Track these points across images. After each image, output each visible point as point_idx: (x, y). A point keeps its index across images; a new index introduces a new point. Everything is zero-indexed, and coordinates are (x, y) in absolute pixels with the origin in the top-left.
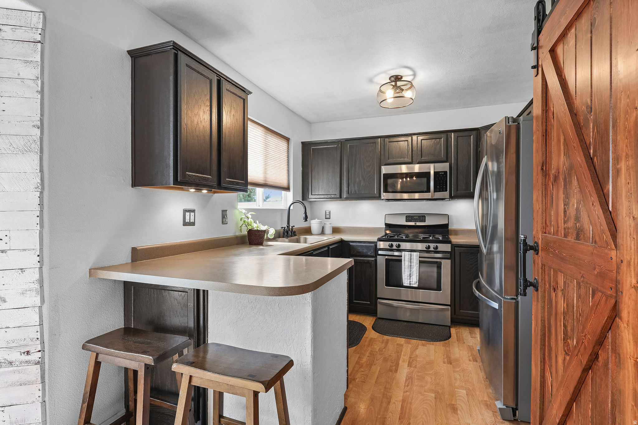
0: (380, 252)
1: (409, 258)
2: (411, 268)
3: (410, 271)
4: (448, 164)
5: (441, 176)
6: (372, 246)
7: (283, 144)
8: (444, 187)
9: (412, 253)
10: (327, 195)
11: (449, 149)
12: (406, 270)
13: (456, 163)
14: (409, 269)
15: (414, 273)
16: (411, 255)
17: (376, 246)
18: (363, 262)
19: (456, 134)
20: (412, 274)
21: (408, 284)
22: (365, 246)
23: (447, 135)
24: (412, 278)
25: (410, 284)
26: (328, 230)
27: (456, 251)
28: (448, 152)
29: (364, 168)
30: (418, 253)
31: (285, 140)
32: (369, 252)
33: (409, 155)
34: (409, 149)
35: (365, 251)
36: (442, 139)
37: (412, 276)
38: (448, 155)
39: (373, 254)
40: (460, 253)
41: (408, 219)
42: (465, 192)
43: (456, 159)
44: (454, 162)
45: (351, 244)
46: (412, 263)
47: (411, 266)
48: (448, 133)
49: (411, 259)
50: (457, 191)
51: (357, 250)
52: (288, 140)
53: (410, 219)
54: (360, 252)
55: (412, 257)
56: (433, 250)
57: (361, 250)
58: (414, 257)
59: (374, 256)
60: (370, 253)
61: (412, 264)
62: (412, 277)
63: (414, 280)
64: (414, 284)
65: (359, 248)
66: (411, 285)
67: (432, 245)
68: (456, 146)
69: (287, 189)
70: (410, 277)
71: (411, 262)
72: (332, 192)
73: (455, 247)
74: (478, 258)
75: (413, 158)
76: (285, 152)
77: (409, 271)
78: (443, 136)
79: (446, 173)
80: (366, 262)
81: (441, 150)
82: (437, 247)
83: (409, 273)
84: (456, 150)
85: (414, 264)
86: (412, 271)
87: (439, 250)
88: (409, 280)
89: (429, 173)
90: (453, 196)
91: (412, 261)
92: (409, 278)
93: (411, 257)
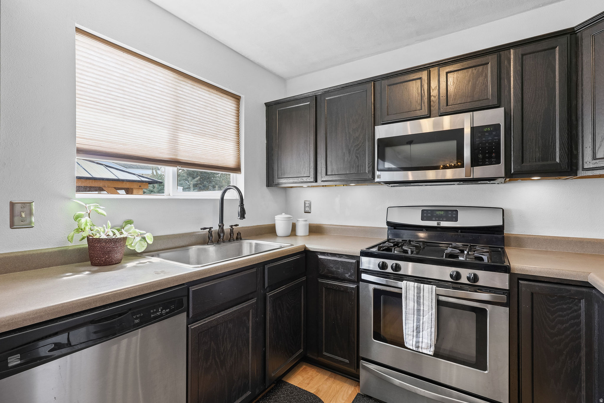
0: (364, 276)
1: (416, 294)
2: (418, 315)
3: (418, 320)
4: (501, 110)
5: (486, 134)
6: (352, 263)
7: (229, 104)
8: (494, 155)
9: (422, 285)
10: (298, 178)
11: (505, 82)
12: (411, 317)
13: (520, 108)
14: (415, 316)
15: (426, 326)
16: (419, 289)
17: (358, 263)
18: (338, 289)
19: (520, 50)
20: (421, 327)
21: (414, 345)
22: (342, 262)
23: (499, 57)
24: (421, 336)
25: (418, 347)
26: (302, 230)
27: (523, 289)
28: (502, 86)
29: (350, 133)
30: (434, 287)
31: (233, 99)
32: (347, 273)
33: (424, 103)
34: (424, 92)
35: (341, 270)
36: (489, 65)
37: (421, 330)
38: (502, 94)
39: (353, 278)
40: (532, 294)
41: (425, 215)
42: (541, 163)
43: (520, 99)
44: (514, 106)
45: (320, 257)
46: (422, 306)
47: (419, 310)
48: (502, 53)
49: (420, 297)
50: (523, 162)
51: (328, 267)
52: (237, 98)
53: (430, 215)
54: (332, 272)
55: (422, 294)
56: (467, 282)
57: (334, 269)
58: (426, 294)
59: (356, 281)
60: (349, 276)
61: (422, 308)
62: (421, 333)
63: (425, 341)
64: (424, 348)
65: (332, 265)
66: (420, 350)
67: (465, 273)
68: (520, 73)
69: (237, 169)
70: (418, 332)
71: (419, 303)
72: (304, 173)
73: (519, 279)
74: (580, 309)
75: (432, 108)
76: (233, 116)
77: (415, 321)
78: (492, 60)
79: (497, 127)
80: (342, 289)
81: (487, 86)
82: (476, 278)
83: (415, 324)
84: (519, 82)
85: (426, 309)
86: (421, 322)
87: (480, 283)
88: (415, 339)
89: (462, 130)
90: (513, 174)
91: (422, 301)
92: (415, 334)
93: (419, 293)
